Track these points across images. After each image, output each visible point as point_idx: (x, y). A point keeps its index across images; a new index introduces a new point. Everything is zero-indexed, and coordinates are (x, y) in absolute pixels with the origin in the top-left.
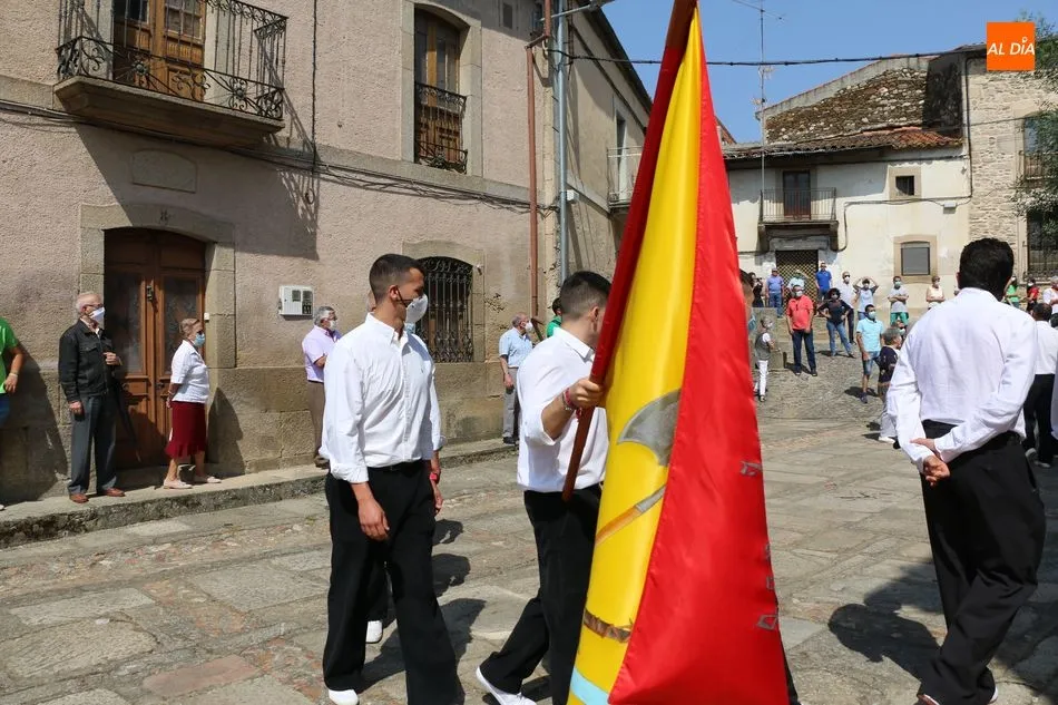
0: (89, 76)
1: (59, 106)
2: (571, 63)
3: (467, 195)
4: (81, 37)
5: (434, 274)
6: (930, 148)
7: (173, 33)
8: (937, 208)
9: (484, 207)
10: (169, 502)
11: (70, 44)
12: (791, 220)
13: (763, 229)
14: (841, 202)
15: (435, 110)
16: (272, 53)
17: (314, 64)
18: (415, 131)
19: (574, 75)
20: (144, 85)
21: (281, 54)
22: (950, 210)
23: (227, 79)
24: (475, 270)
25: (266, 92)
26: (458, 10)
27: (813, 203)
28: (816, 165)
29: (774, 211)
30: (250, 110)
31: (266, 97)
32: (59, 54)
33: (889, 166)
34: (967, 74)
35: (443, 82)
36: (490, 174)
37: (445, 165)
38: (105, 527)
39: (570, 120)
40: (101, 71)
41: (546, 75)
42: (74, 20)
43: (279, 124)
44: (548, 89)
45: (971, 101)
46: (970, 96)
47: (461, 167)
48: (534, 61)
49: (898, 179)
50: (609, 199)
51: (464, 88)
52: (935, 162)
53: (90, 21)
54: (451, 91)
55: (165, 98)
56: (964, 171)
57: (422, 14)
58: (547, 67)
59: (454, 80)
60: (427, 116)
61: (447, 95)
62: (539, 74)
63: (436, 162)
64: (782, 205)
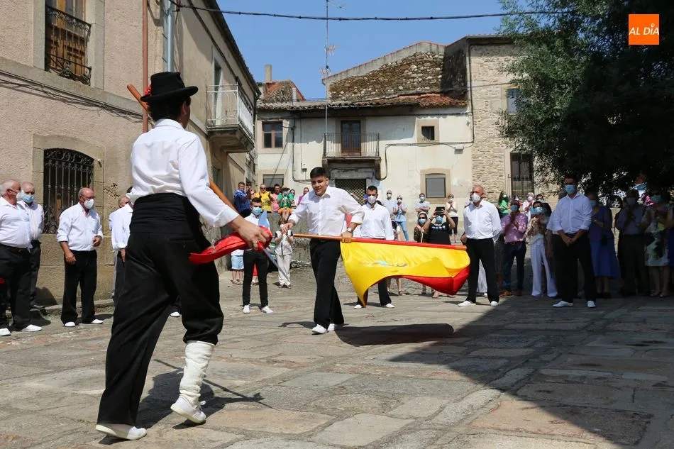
2: (178, 11)
3: (90, 103)
5: (60, 163)
6: (444, 106)
8: (450, 150)
9: (105, 114)
12: (347, 156)
13: (326, 162)
14: (383, 143)
15: (63, 31)
18: (46, 45)
19: (180, 21)
22: (459, 151)
24: (95, 163)
27: (363, 144)
28: (365, 116)
29: (334, 150)
33: (417, 119)
34: (469, 56)
35: (72, 10)
36: (110, 88)
37: (72, 76)
39: (177, 56)
41: (158, 17)
44: (159, 28)
45: (472, 75)
46: (472, 71)
47: (85, 80)
48: (148, 5)
49: (424, 128)
50: (207, 124)
51: (89, 17)
52: (448, 117)
54: (78, 17)
56: (468, 123)
58: (158, 11)
59: (81, 8)
60: (57, 35)
61: (74, 21)
62: (152, 16)
63: (64, 73)
64: (340, 145)
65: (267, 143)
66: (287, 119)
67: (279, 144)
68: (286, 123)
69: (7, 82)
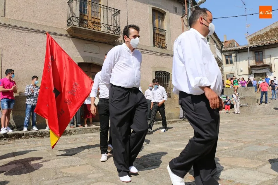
0: (74, 25)
1: (67, 34)
3: (167, 55)
4: (72, 16)
5: (160, 75)
7: (93, 16)
10: (93, 129)
11: (70, 19)
12: (258, 64)
13: (250, 68)
14: (272, 59)
15: (158, 34)
16: (117, 20)
17: (127, 23)
18: (154, 39)
20: (87, 27)
21: (119, 19)
23: (106, 25)
24: (170, 74)
25: (116, 29)
26: (163, 8)
27: (264, 60)
28: (264, 49)
29: (253, 63)
30: (112, 33)
31: (116, 30)
32: (67, 22)
35: (160, 27)
37: (162, 48)
38: (78, 134)
40: (77, 24)
41: (187, 24)
42: (71, 14)
43: (119, 36)
44: (187, 28)
47: (166, 48)
48: (183, 21)
51: (165, 28)
53: (74, 14)
54: (162, 29)
55: (91, 30)
57: (154, 10)
58: (187, 22)
59: (163, 26)
60: (156, 35)
61: (161, 30)
62: (185, 24)
63: (159, 47)
64: (255, 61)
65: (227, 63)
66: (234, 53)
67: (231, 62)
68: (233, 55)
69: (143, 52)
